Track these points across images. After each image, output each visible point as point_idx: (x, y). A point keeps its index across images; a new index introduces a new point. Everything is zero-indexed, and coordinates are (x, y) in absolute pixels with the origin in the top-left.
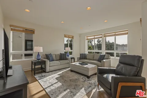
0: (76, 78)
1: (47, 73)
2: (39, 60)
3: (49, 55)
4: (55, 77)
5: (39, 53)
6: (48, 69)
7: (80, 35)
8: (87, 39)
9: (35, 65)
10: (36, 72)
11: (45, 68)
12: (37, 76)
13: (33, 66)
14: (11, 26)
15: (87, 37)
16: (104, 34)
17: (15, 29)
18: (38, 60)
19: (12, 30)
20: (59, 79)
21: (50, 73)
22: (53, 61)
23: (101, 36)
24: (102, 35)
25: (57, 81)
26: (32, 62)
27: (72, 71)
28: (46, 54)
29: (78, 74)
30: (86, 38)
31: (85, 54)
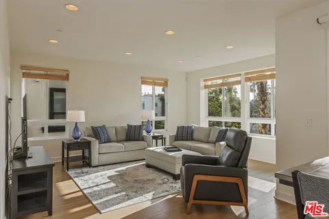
0: (150, 178)
1: (94, 167)
2: (78, 138)
3: (99, 129)
4: (108, 175)
5: (76, 123)
6: (95, 159)
7: (188, 76)
8: (206, 87)
9: (68, 150)
10: (71, 164)
11: (90, 158)
12: (71, 173)
13: (66, 151)
14: (23, 67)
15: (205, 80)
16: (247, 74)
17: (29, 74)
18: (75, 139)
19: (25, 75)
20: (113, 179)
21: (100, 168)
22: (108, 142)
23: (239, 79)
24: (240, 75)
25: (109, 181)
26: (63, 143)
27: (148, 166)
28: (92, 127)
29: (156, 172)
30: (202, 84)
31: (191, 127)
